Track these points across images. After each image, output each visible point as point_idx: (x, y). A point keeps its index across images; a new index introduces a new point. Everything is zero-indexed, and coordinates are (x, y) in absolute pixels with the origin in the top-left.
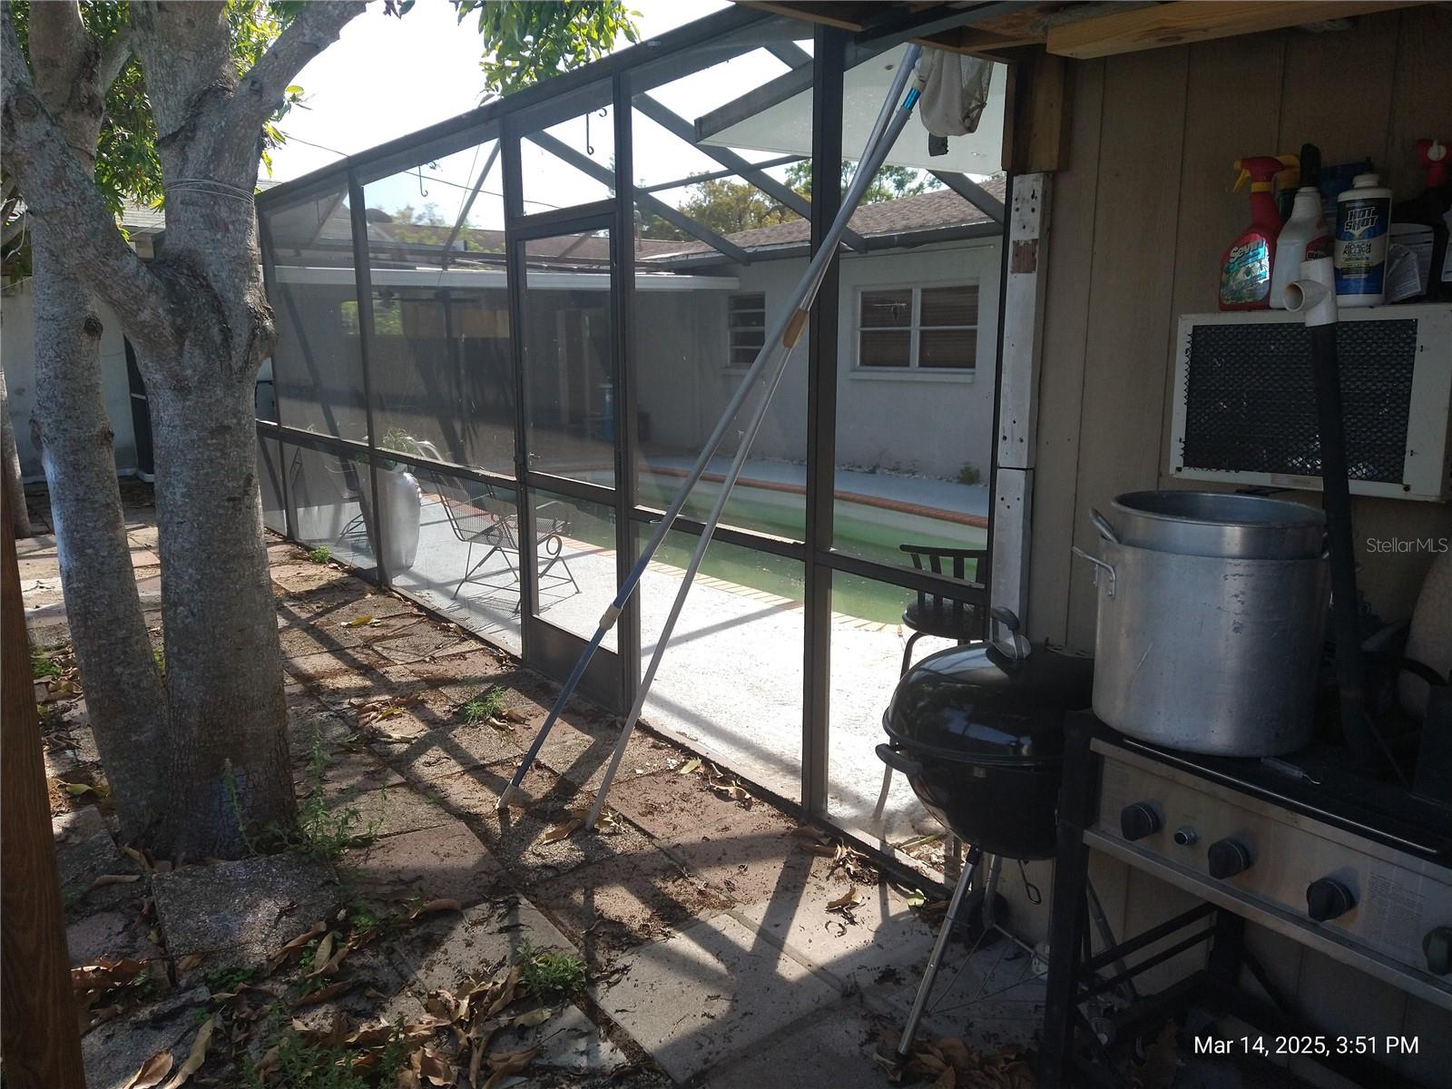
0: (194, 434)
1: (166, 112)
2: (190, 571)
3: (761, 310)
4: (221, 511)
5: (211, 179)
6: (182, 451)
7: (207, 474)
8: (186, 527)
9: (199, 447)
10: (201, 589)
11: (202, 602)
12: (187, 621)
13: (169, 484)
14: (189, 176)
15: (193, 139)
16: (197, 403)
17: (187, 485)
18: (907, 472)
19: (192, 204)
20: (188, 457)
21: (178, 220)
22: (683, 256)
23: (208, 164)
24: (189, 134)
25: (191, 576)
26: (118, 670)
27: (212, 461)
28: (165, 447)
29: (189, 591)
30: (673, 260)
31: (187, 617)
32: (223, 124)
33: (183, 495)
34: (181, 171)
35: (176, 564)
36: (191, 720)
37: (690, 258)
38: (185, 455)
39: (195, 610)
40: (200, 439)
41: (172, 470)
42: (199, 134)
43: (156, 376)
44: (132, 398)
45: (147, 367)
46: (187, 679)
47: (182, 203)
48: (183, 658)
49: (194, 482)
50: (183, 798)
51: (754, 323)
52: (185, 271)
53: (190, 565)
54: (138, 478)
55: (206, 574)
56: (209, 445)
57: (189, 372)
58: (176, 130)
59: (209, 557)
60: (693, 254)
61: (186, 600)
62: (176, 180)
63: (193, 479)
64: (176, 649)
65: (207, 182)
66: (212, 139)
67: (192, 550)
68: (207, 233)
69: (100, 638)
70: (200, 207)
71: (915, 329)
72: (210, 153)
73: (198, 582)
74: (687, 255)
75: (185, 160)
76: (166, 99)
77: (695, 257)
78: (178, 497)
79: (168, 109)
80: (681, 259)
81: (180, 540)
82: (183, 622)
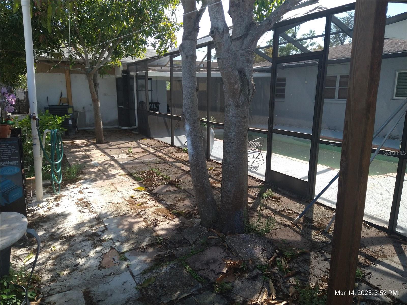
0: (239, 118)
1: (240, 30)
2: (234, 155)
3: (285, 82)
4: (243, 140)
5: (249, 49)
6: (235, 123)
7: (241, 130)
8: (234, 144)
9: (240, 122)
10: (237, 160)
11: (236, 164)
12: (232, 169)
13: (230, 132)
14: (244, 48)
15: (246, 37)
16: (241, 110)
17: (235, 132)
18: (333, 130)
19: (243, 56)
20: (237, 125)
21: (239, 60)
22: (261, 67)
23: (249, 44)
24: (245, 36)
25: (234, 157)
26: (204, 181)
27: (242, 126)
28: (230, 122)
29: (233, 161)
30: (258, 68)
31: (232, 168)
32: (256, 33)
33: (234, 135)
34: (241, 46)
35: (230, 154)
36: (231, 195)
37: (263, 68)
38: (236, 124)
39: (235, 166)
40: (240, 120)
41: (232, 128)
42: (248, 36)
43: (231, 103)
44: (118, 107)
45: (229, 100)
46: (230, 184)
47: (240, 55)
48: (230, 179)
49: (238, 132)
50: (227, 216)
51: (281, 86)
52: (243, 74)
53: (234, 154)
54: (119, 128)
55: (238, 156)
56: (242, 122)
57: (240, 102)
58: (242, 35)
59: (239, 152)
60: (264, 67)
61: (232, 163)
62: (240, 49)
63: (237, 131)
64: (227, 176)
65: (248, 49)
66: (252, 37)
67: (235, 150)
68: (246, 64)
69: (200, 172)
70: (246, 56)
71: (337, 88)
72: (251, 41)
73: (236, 158)
74: (263, 67)
75: (243, 43)
76: (240, 26)
77: (265, 67)
78: (232, 135)
79: (240, 29)
80: (261, 68)
81: (232, 147)
82: (231, 169)
